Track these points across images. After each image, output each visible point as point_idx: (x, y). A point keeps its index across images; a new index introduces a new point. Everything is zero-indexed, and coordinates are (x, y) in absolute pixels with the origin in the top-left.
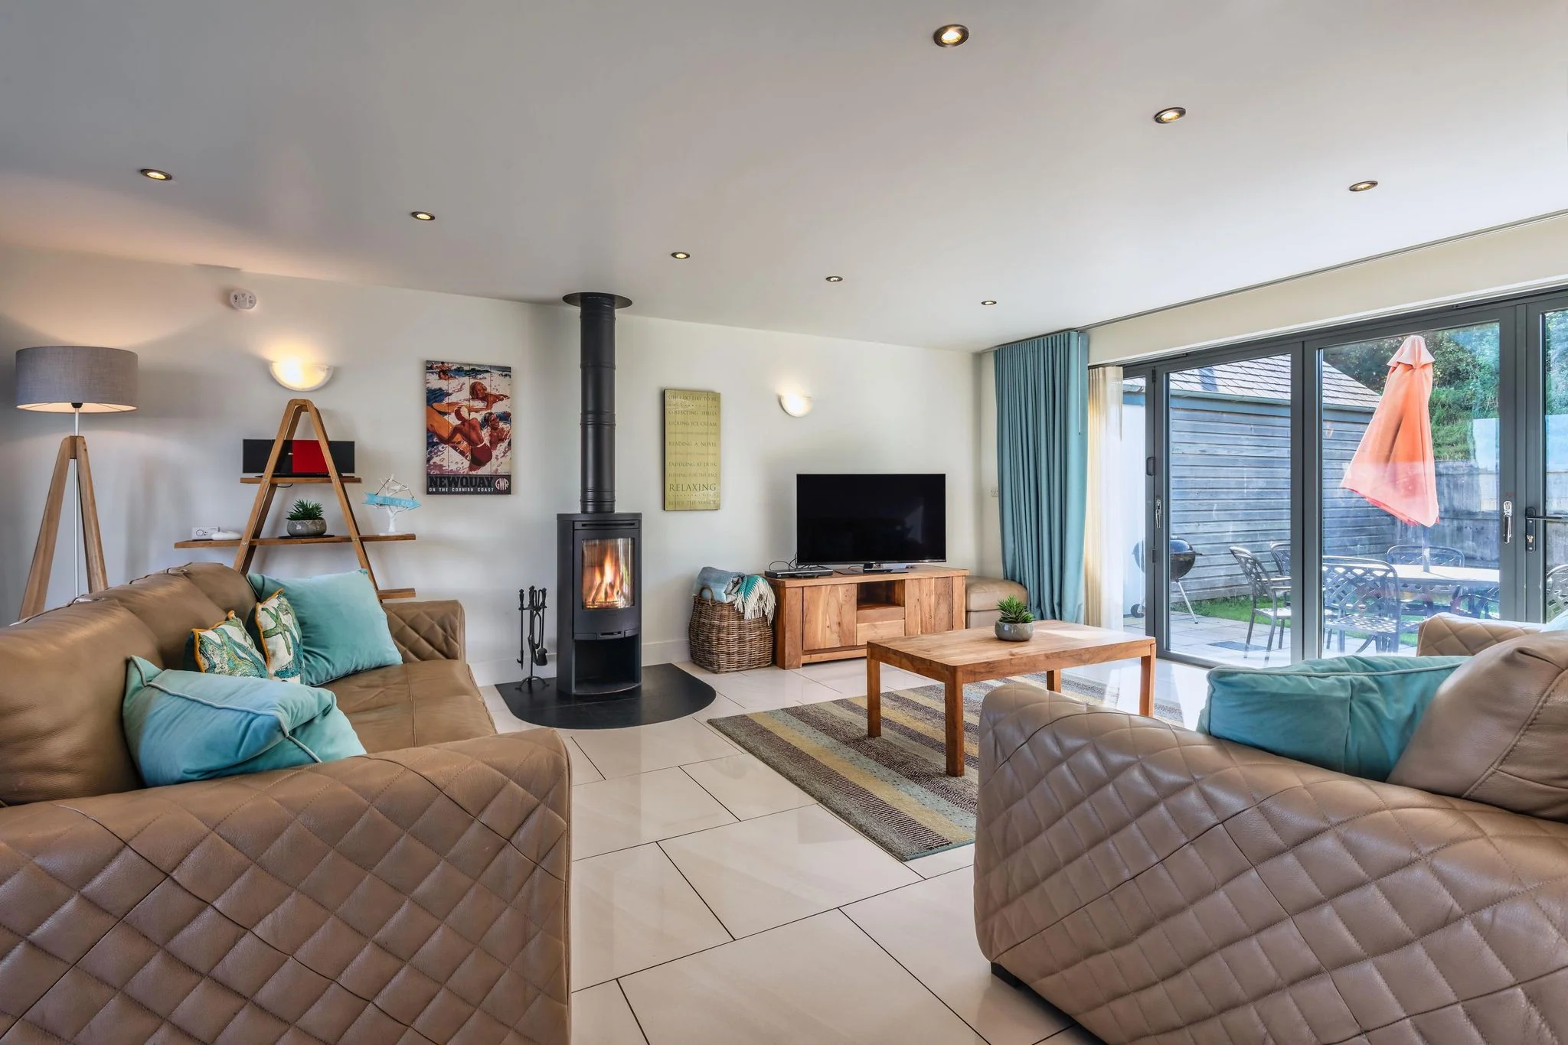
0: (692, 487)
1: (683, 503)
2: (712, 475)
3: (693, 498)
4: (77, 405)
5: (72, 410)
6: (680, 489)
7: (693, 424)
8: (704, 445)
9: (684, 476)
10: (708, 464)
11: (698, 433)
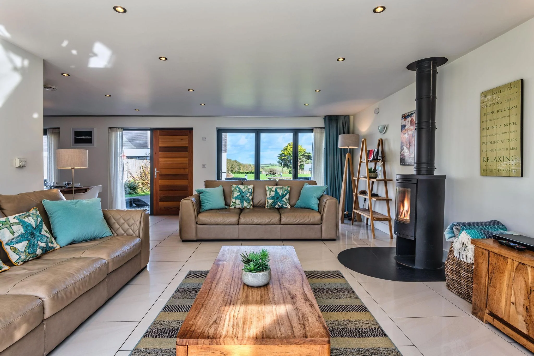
0: (498, 159)
1: (492, 171)
2: (513, 149)
3: (499, 168)
4: (348, 147)
5: (348, 148)
6: (489, 161)
7: (498, 111)
8: (506, 125)
9: (491, 151)
10: (509, 140)
11: (502, 118)
